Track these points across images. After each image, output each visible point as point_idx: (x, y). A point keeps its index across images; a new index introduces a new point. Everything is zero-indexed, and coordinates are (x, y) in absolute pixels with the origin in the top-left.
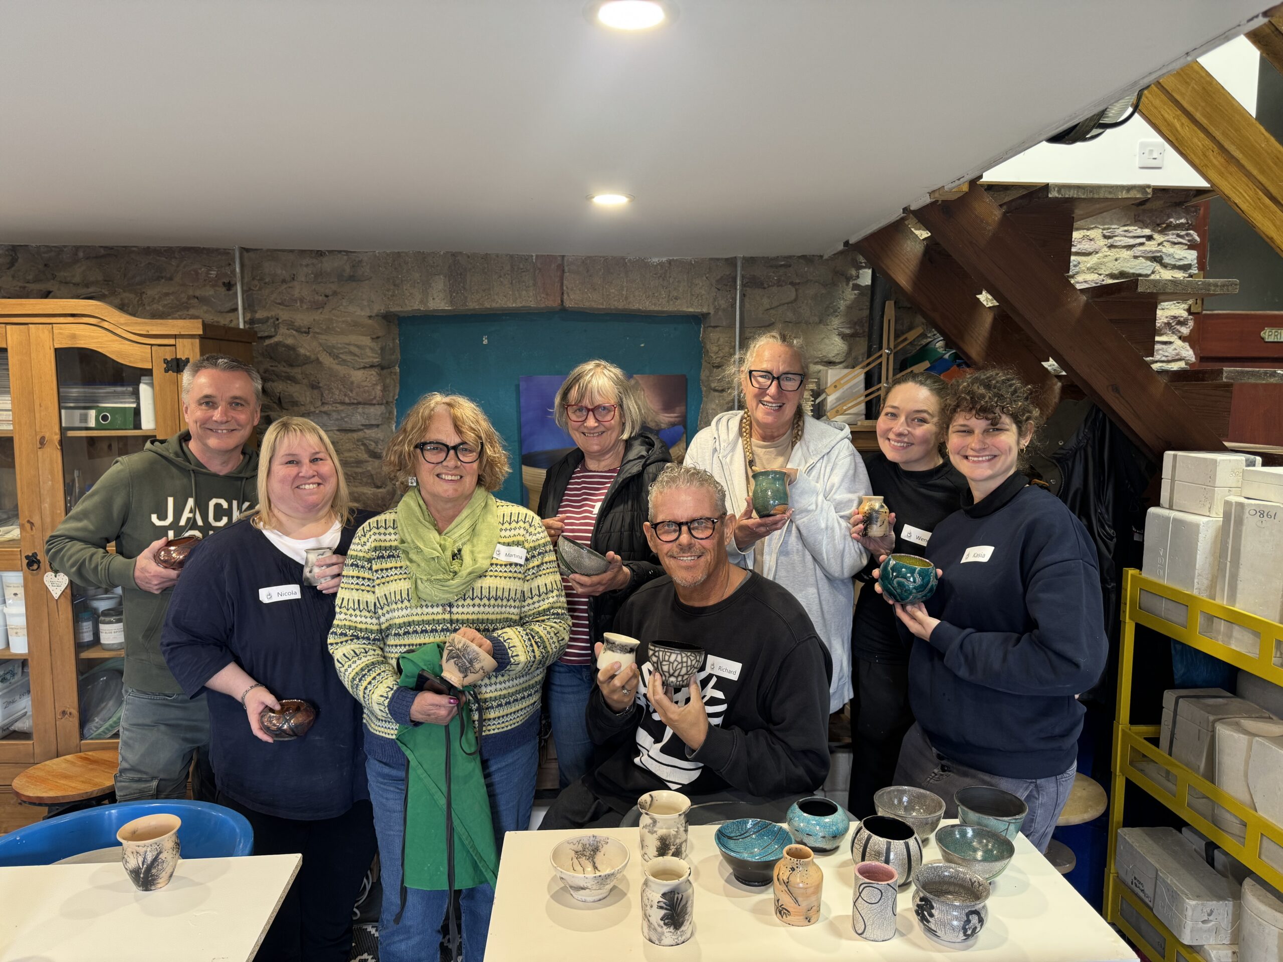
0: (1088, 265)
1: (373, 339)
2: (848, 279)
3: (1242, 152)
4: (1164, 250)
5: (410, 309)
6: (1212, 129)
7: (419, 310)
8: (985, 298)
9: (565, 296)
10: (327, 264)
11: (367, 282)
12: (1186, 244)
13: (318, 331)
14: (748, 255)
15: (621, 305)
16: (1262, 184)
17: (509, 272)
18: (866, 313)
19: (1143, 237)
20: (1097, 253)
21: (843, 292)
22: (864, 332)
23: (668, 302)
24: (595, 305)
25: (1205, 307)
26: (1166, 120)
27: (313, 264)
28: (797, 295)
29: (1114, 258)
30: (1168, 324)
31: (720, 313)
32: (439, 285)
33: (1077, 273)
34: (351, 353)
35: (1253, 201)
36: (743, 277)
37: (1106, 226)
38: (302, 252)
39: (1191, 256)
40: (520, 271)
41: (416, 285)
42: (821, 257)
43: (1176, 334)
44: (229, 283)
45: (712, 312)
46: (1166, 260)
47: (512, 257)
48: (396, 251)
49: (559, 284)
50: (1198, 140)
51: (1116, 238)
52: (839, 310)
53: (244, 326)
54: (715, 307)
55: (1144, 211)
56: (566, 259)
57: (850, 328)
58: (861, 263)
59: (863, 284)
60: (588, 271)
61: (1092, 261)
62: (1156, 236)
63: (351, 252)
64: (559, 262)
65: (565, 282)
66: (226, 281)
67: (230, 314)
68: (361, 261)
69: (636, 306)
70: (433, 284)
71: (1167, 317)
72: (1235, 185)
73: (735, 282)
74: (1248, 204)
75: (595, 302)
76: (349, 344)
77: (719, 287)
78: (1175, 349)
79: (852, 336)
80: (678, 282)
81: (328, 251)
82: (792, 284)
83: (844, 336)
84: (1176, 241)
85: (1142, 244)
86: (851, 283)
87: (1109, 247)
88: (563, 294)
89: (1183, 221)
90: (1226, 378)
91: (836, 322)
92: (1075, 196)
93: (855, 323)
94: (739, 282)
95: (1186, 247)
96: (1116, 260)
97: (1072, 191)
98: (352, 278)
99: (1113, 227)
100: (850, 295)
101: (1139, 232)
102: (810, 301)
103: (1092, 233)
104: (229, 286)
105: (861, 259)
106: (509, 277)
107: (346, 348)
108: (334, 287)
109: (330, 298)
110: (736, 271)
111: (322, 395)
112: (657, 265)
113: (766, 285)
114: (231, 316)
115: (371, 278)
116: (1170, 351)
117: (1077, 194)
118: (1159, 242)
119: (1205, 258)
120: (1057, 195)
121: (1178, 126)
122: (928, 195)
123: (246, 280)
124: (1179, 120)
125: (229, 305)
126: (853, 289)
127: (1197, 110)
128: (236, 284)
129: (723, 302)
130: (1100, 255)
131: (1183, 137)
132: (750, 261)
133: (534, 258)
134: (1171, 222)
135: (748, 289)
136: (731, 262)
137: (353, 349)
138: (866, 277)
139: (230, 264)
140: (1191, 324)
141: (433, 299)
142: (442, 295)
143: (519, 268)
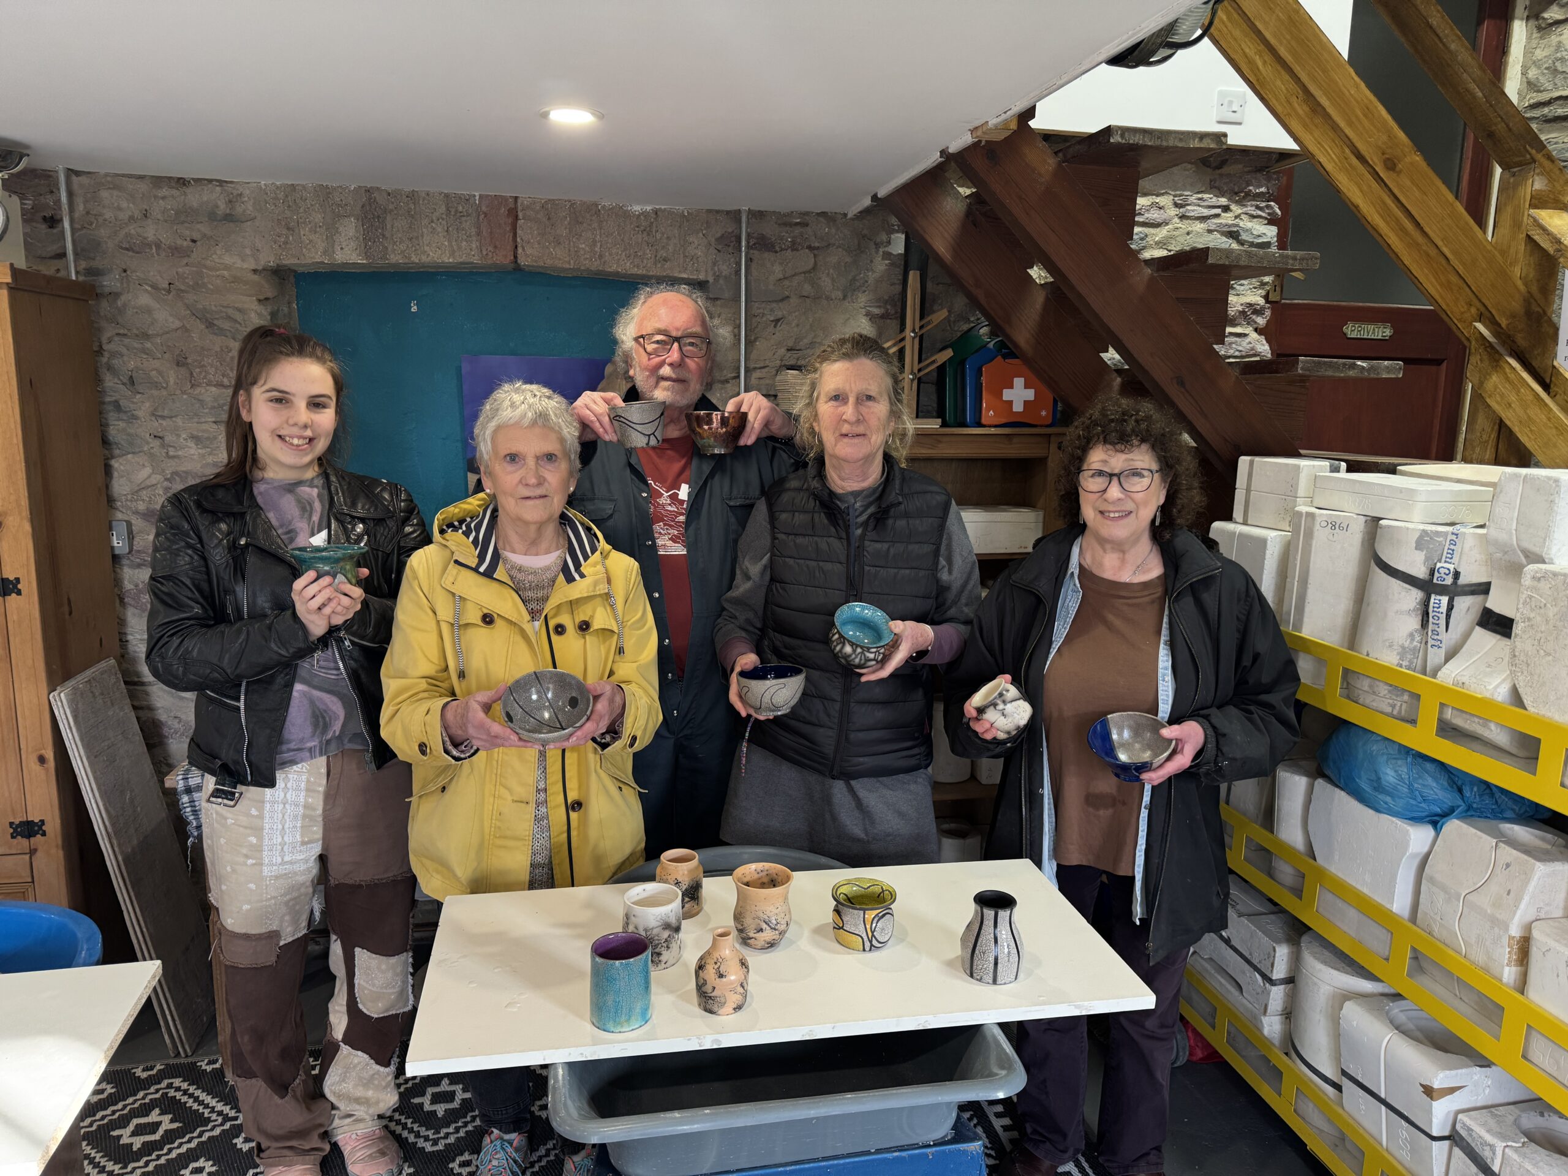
0: (1157, 239)
1: (260, 301)
2: (877, 245)
3: (1329, 99)
4: (1241, 224)
5: (310, 261)
6: (1297, 69)
7: (322, 263)
8: (1037, 273)
9: (520, 250)
10: (194, 198)
11: (249, 223)
12: (1266, 218)
13: (183, 288)
14: (755, 207)
15: (595, 265)
16: (1349, 139)
17: (444, 216)
18: (898, 288)
19: (1219, 207)
20: (1167, 224)
21: (872, 261)
22: (896, 313)
23: (655, 264)
24: (559, 264)
25: (1284, 297)
26: (1246, 57)
27: (173, 196)
28: (815, 263)
29: (1186, 231)
30: (1243, 313)
31: (721, 281)
32: (349, 229)
33: (1144, 248)
34: (229, 318)
35: (1340, 161)
36: (749, 236)
37: (1178, 193)
38: (158, 181)
39: (1270, 233)
40: (458, 214)
41: (318, 229)
42: (845, 215)
43: (1251, 326)
44: (52, 217)
45: (711, 279)
46: (1244, 236)
47: (447, 196)
48: (290, 183)
49: (511, 234)
50: (1281, 84)
51: (1189, 208)
52: (866, 285)
53: (77, 277)
54: (714, 273)
55: (1221, 175)
56: (519, 201)
57: (879, 307)
58: (893, 225)
59: (895, 253)
60: (549, 219)
61: (1161, 233)
62: (1233, 207)
63: (226, 182)
64: (512, 205)
65: (519, 232)
66: (48, 214)
67: (56, 261)
68: (241, 195)
69: (613, 267)
70: (341, 229)
71: (1242, 305)
72: (1320, 140)
73: (740, 242)
74: (1333, 164)
75: (560, 259)
76: (227, 307)
77: (719, 247)
78: (1250, 343)
79: (883, 317)
80: (668, 238)
81: (193, 179)
82: (810, 248)
83: (871, 317)
84: (1254, 213)
85: (1217, 216)
86: (881, 250)
87: (1180, 217)
88: (516, 247)
89: (1263, 189)
90: (1302, 369)
91: (863, 299)
92: (1141, 142)
93: (886, 302)
94: (744, 243)
95: (1266, 222)
96: (1188, 234)
97: (1137, 135)
98: (229, 218)
99: (1186, 193)
100: (880, 266)
101: (1214, 201)
102: (831, 271)
103: (1163, 200)
104: (53, 221)
105: (894, 220)
106: (444, 222)
107: (221, 312)
108: (205, 228)
109: (198, 243)
110: (740, 228)
111: (191, 374)
112: (639, 216)
113: (777, 249)
114: (58, 263)
115: (255, 218)
116: (1244, 345)
117: (1143, 140)
118: (1236, 214)
119: (1286, 236)
120: (1120, 140)
121: (1260, 64)
122: (969, 133)
123: (77, 215)
124: (1260, 56)
125: (54, 248)
126: (883, 259)
127: (1281, 44)
128: (61, 220)
129: (725, 267)
130: (1170, 226)
131: (1264, 78)
132: (757, 215)
133: (477, 198)
134: (1250, 191)
135: (755, 252)
136: (735, 216)
137: (230, 311)
138: (898, 245)
139: (52, 192)
140: (1268, 313)
141: (342, 249)
142: (353, 244)
143: (456, 211)
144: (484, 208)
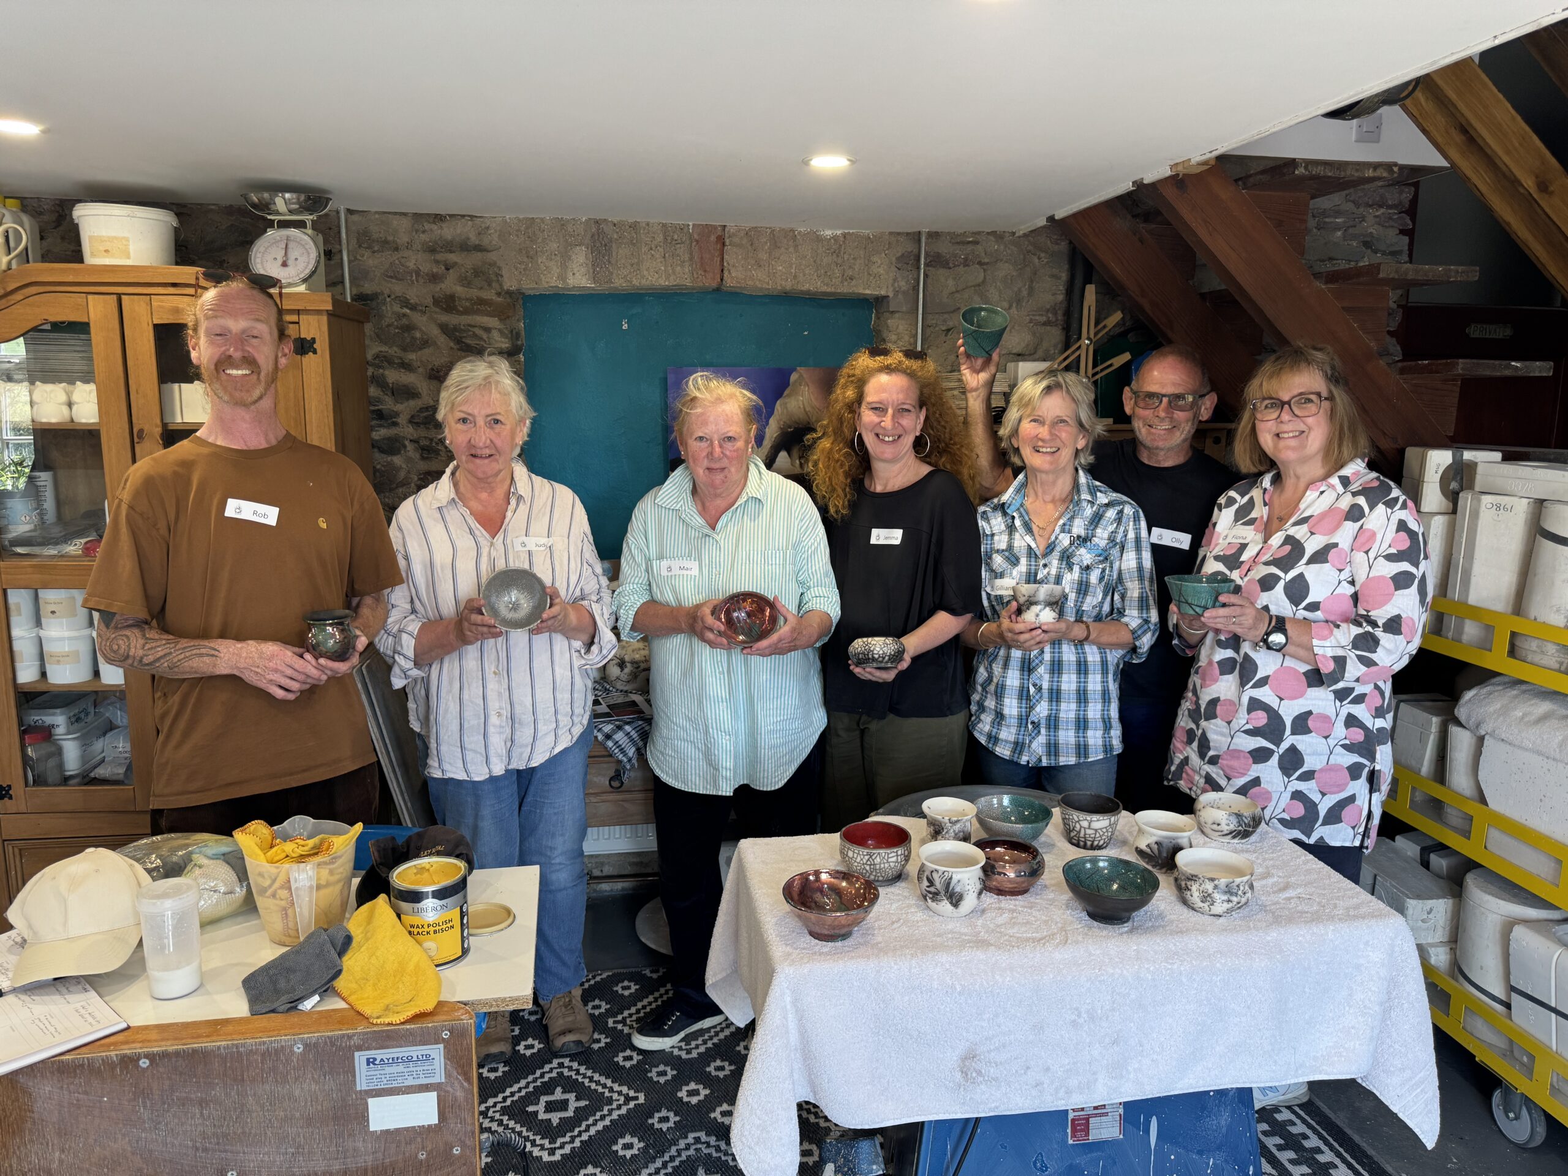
1: (500, 320)
4: (1375, 234)
5: (543, 286)
7: (555, 287)
9: (726, 273)
10: (448, 232)
11: (494, 253)
12: (1398, 229)
13: (437, 310)
14: (934, 230)
15: (788, 285)
17: (661, 244)
18: (1060, 298)
22: (1059, 320)
24: (759, 286)
27: (431, 230)
28: (985, 277)
29: (1324, 242)
31: (900, 296)
32: (580, 257)
34: (475, 335)
36: (927, 254)
38: (418, 217)
39: (1401, 242)
40: (674, 242)
41: (554, 257)
42: (1014, 233)
44: (332, 251)
45: (891, 295)
46: (1377, 246)
47: (664, 225)
48: (530, 217)
49: (719, 259)
50: (1441, 117)
51: (1326, 220)
53: (352, 300)
54: (895, 289)
55: (1357, 190)
56: (727, 229)
57: (1041, 316)
60: (752, 244)
63: (476, 217)
64: (719, 233)
65: (726, 257)
66: (327, 248)
67: (331, 288)
68: (488, 228)
69: (806, 287)
70: (574, 257)
72: (1475, 165)
73: (919, 261)
75: (760, 281)
76: (475, 327)
77: (899, 266)
79: (1045, 325)
80: (854, 259)
82: (980, 263)
83: (1033, 326)
84: (1388, 224)
85: (1353, 227)
87: (1318, 229)
88: (723, 270)
89: (1397, 202)
90: (1462, 369)
91: (1027, 308)
92: (1321, 172)
93: (1048, 311)
94: (922, 261)
95: (1398, 232)
96: (1326, 244)
97: (1319, 167)
98: (478, 248)
102: (998, 285)
104: (333, 254)
107: (469, 331)
108: (456, 258)
109: (451, 271)
110: (920, 248)
112: (829, 240)
113: (951, 265)
114: (336, 290)
115: (500, 248)
117: (1324, 171)
118: (1370, 225)
119: (1414, 244)
120: (1304, 171)
122: (1169, 167)
123: (353, 247)
125: (333, 277)
128: (341, 251)
129: (903, 283)
130: (1310, 238)
132: (934, 235)
133: (691, 227)
135: (932, 268)
136: (916, 237)
137: (477, 331)
139: (333, 229)
140: (1399, 317)
141: (573, 274)
142: (583, 270)
143: (672, 239)
144: (696, 236)
